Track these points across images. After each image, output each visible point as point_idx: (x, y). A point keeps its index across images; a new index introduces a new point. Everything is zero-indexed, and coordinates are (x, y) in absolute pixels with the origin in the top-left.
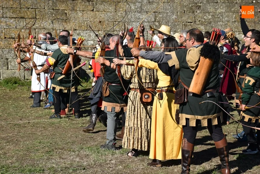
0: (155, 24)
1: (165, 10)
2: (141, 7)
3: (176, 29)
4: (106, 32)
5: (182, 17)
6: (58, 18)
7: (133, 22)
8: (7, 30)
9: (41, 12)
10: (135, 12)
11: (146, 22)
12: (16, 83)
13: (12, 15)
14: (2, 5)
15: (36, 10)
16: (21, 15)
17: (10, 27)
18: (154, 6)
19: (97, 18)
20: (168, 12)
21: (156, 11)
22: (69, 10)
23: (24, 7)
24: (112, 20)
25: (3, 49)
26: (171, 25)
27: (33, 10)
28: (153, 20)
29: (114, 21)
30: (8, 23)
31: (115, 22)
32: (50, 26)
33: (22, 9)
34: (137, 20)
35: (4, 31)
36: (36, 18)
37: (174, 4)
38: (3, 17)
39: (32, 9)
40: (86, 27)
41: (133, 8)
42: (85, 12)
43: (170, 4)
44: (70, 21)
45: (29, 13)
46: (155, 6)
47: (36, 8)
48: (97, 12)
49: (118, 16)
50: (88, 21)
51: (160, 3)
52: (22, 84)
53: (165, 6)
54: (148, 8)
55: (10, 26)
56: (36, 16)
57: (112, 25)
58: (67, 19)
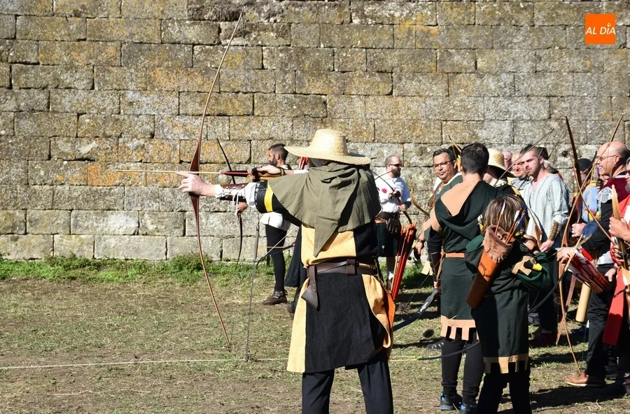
0: (549, 126)
1: (576, 91)
2: (513, 84)
3: (605, 137)
4: (422, 145)
5: (622, 109)
6: (306, 113)
7: (491, 120)
8: (186, 143)
9: (265, 100)
10: (498, 96)
11: (527, 121)
12: (199, 268)
13: (199, 108)
14: (178, 87)
15: (253, 96)
16: (219, 108)
17: (193, 137)
18: (547, 80)
19: (401, 113)
20: (585, 94)
21: (554, 92)
22: (333, 93)
23: (227, 90)
24: (437, 117)
25: (175, 187)
26: (591, 129)
27: (247, 95)
28: (545, 115)
29: (442, 119)
30: (188, 127)
31: (446, 121)
32: (286, 132)
33: (223, 94)
34: (500, 116)
35: (178, 146)
36: (253, 115)
37: (602, 76)
38: (179, 115)
39: (245, 93)
40: (372, 134)
41: (493, 88)
42: (371, 98)
43: (592, 75)
44: (334, 120)
45: (237, 104)
46: (551, 82)
47: (254, 91)
48: (400, 99)
49: (454, 106)
50: (378, 120)
51: (564, 74)
52: (214, 270)
53: (578, 82)
54: (532, 85)
55: (194, 134)
56: (253, 110)
57: (438, 129)
58: (326, 117)
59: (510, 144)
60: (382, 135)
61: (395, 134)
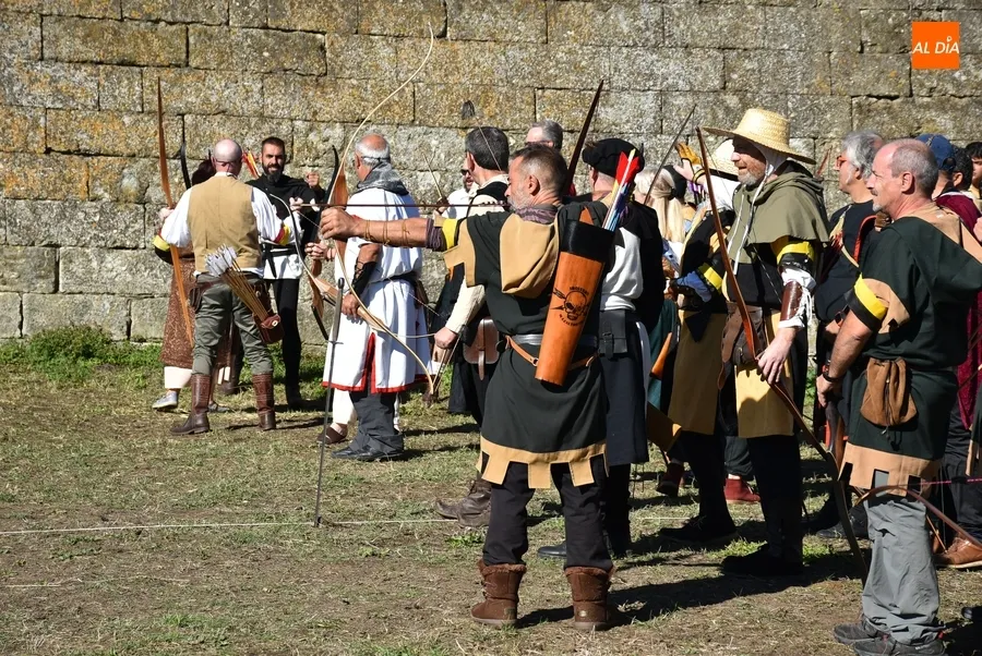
0: (723, 102)
1: (770, 41)
2: (660, 24)
3: (819, 125)
5: (847, 74)
6: (287, 65)
7: (623, 89)
8: (57, 115)
9: (211, 38)
10: (635, 45)
11: (684, 93)
12: (87, 353)
13: (81, 48)
14: (39, 5)
15: (187, 29)
16: (121, 50)
17: (72, 104)
18: (719, 18)
19: (461, 71)
20: (786, 46)
21: (731, 42)
22: (337, 30)
23: (135, 15)
24: (527, 82)
25: (37, 199)
26: (795, 110)
27: (174, 27)
28: (717, 83)
29: (536, 85)
30: (62, 84)
31: (543, 88)
32: (250, 100)
33: (129, 24)
34: (638, 83)
35: (42, 120)
36: (187, 65)
37: (813, 13)
38: (42, 59)
39: (171, 24)
40: (409, 110)
41: (626, 30)
42: (408, 42)
43: (798, 11)
44: (339, 81)
45: (156, 43)
46: (726, 22)
47: (189, 20)
48: (459, 45)
49: (558, 62)
50: (421, 84)
51: (750, 7)
52: (116, 358)
53: (774, 23)
54: (694, 27)
55: (73, 97)
56: (187, 57)
57: (528, 104)
58: (326, 74)
59: (655, 134)
60: (428, 112)
61: (452, 111)
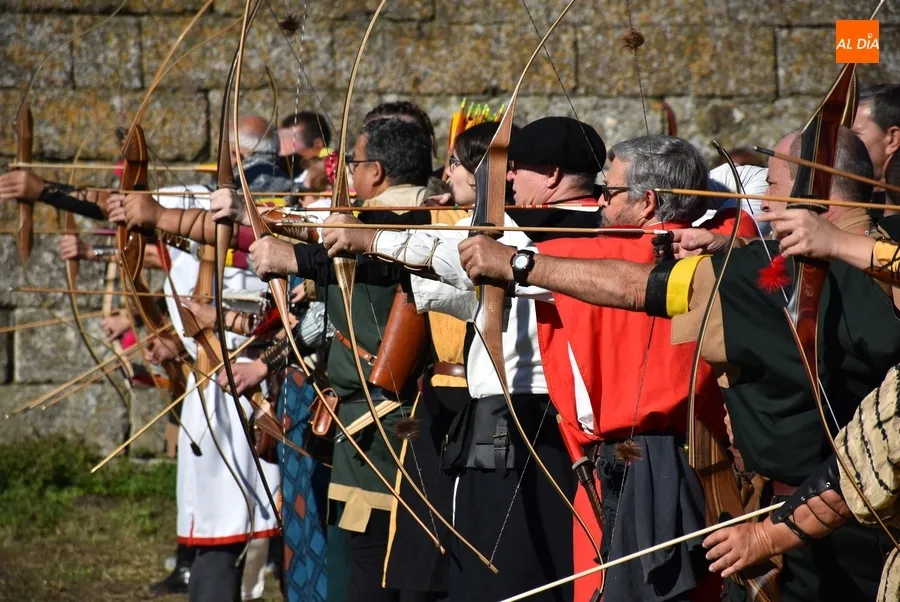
4: (718, 102)
8: (8, 97)
12: (61, 479)
17: (30, 79)
24: (762, 16)
29: (777, 21)
30: (13, 48)
31: (789, 27)
32: (313, 64)
40: (569, 71)
44: (455, 29)
50: (587, 28)
52: (107, 484)
55: (31, 68)
57: (765, 53)
58: (432, 18)
60: (599, 73)
61: (637, 70)
